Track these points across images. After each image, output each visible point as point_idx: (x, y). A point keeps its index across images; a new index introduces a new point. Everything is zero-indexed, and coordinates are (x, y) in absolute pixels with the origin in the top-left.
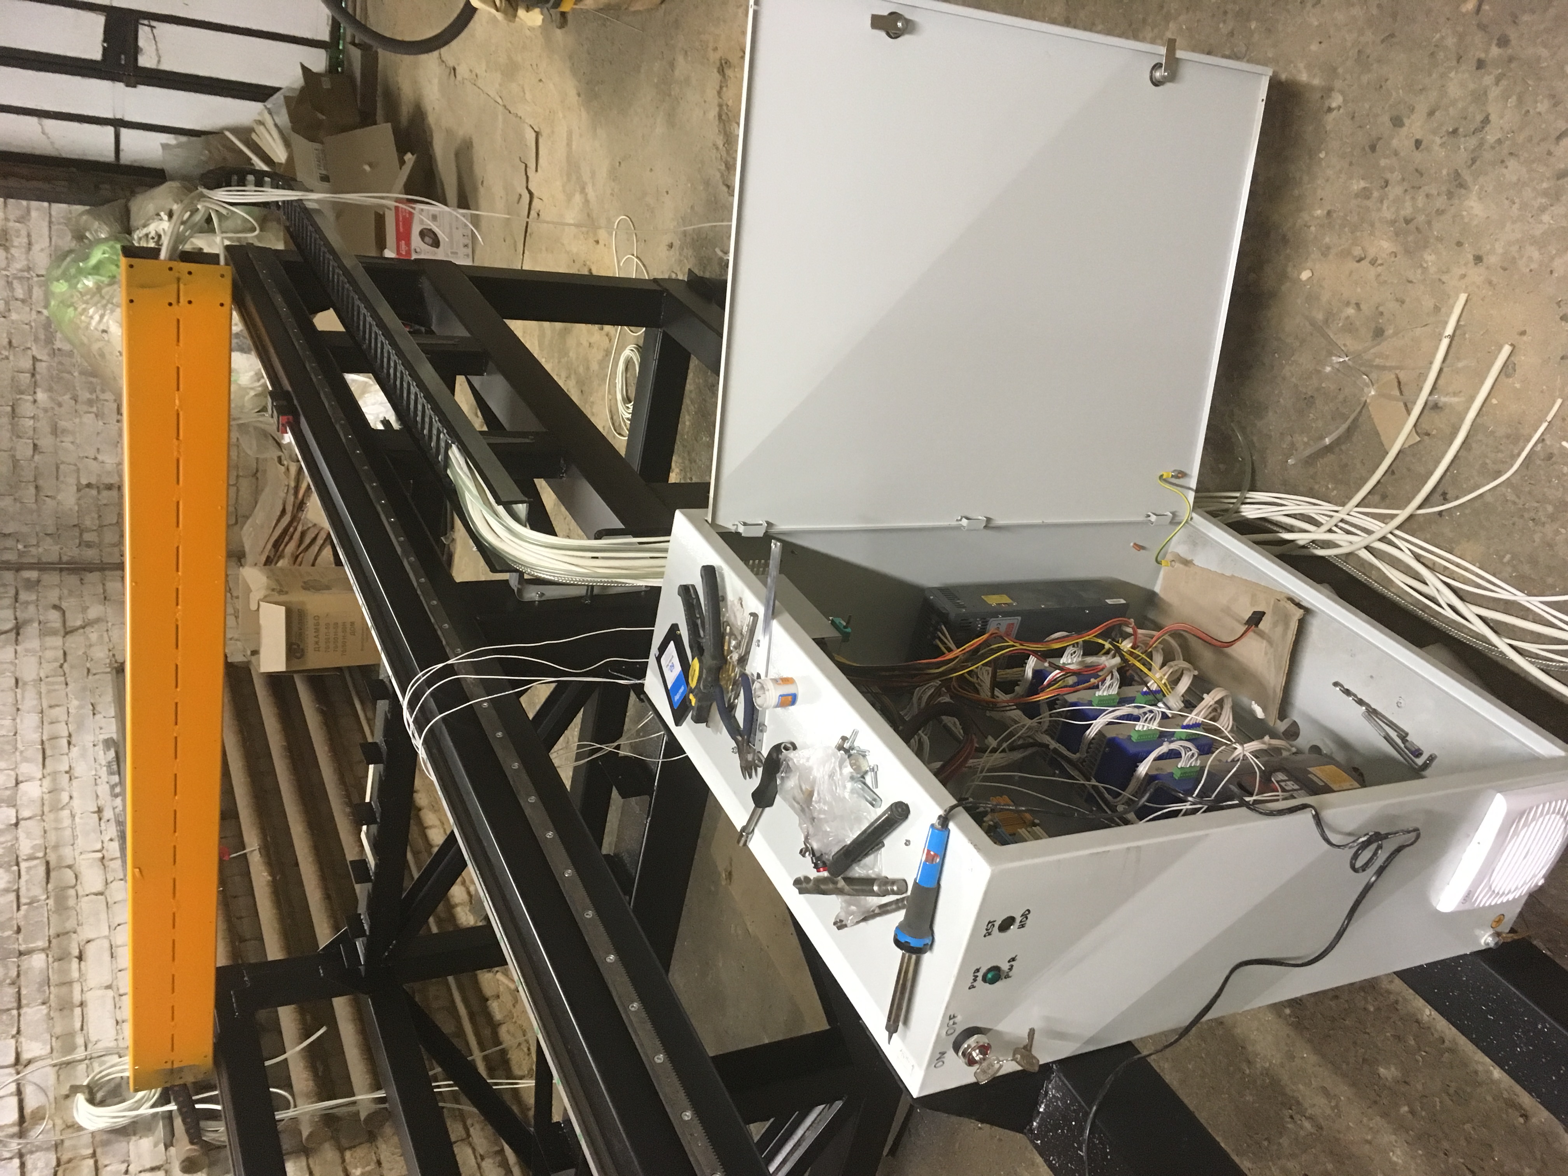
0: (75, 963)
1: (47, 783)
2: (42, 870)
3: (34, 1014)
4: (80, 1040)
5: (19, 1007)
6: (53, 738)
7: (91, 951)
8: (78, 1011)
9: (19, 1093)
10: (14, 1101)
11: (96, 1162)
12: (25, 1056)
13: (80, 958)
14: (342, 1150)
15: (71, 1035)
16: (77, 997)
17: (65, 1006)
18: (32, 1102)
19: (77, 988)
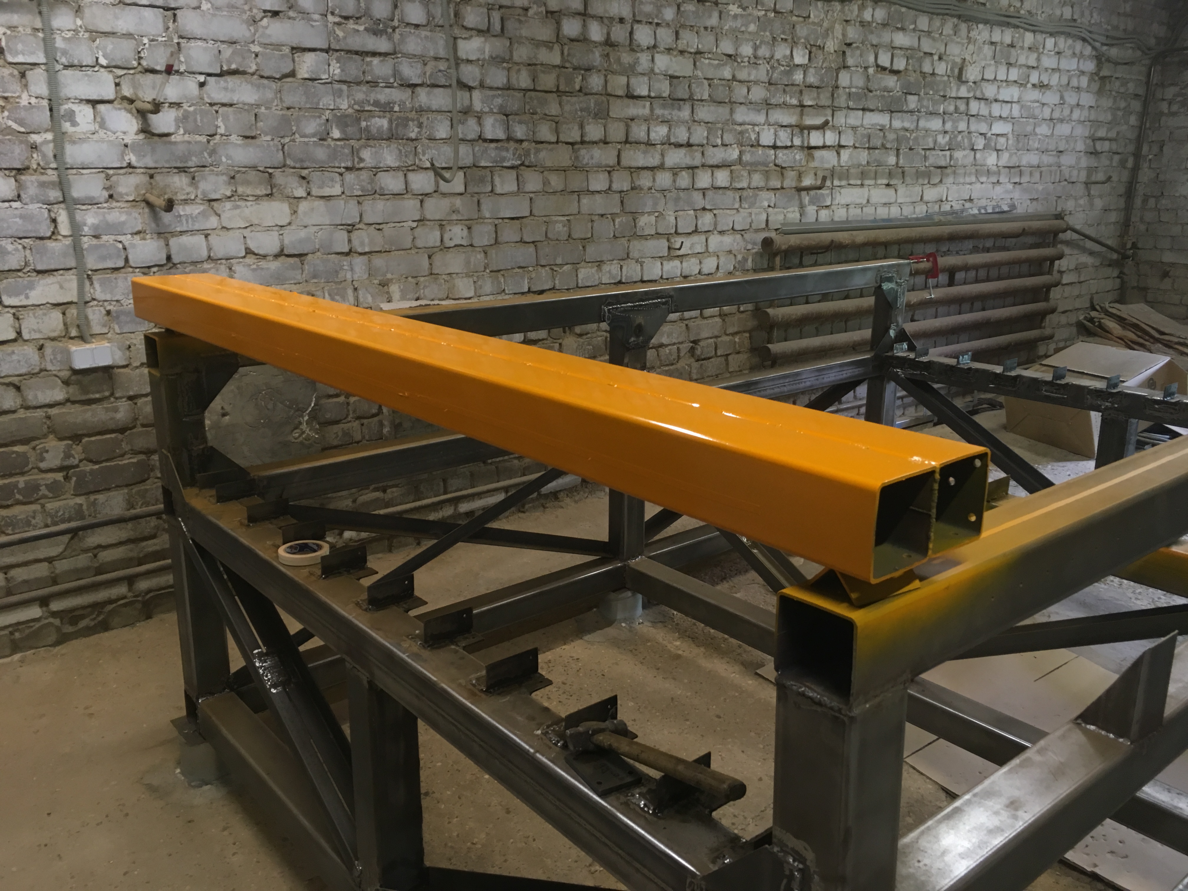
0: (885, 181)
1: (995, 168)
2: (943, 164)
3: (863, 156)
4: (844, 183)
5: (869, 148)
6: (1021, 174)
7: (891, 191)
8: (859, 182)
9: (824, 147)
10: (821, 144)
11: (778, 189)
12: (842, 152)
13: (888, 185)
14: (750, 332)
15: (848, 178)
16: (867, 182)
17: (863, 175)
18: (817, 154)
19: (872, 182)
